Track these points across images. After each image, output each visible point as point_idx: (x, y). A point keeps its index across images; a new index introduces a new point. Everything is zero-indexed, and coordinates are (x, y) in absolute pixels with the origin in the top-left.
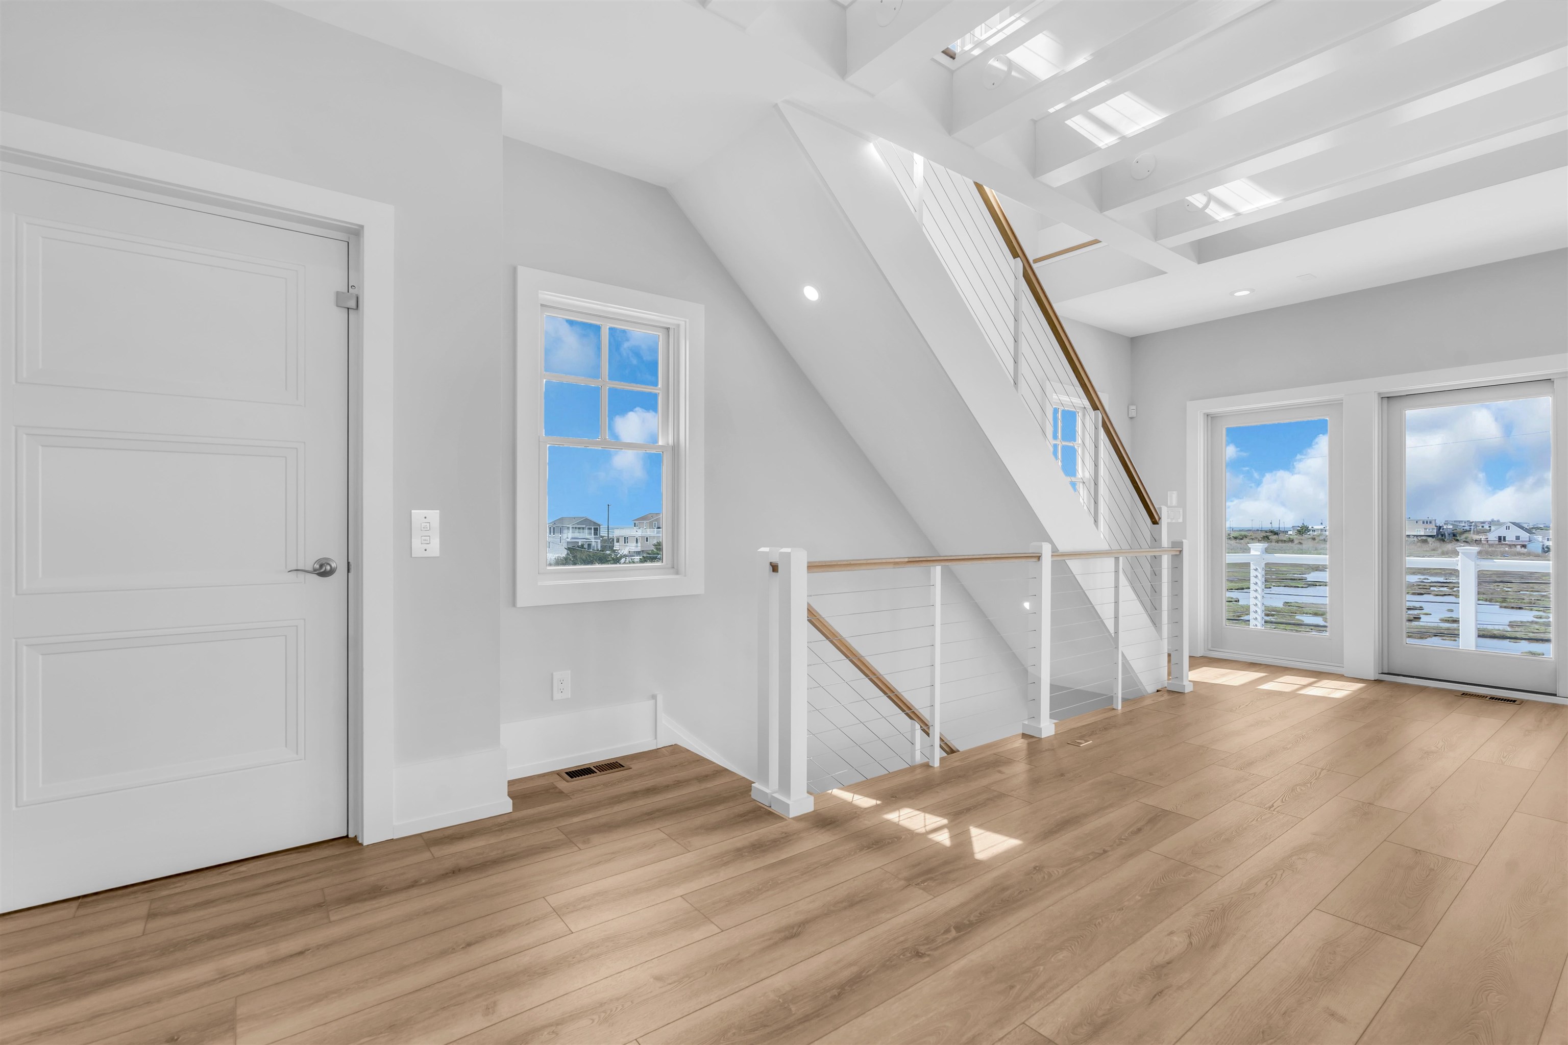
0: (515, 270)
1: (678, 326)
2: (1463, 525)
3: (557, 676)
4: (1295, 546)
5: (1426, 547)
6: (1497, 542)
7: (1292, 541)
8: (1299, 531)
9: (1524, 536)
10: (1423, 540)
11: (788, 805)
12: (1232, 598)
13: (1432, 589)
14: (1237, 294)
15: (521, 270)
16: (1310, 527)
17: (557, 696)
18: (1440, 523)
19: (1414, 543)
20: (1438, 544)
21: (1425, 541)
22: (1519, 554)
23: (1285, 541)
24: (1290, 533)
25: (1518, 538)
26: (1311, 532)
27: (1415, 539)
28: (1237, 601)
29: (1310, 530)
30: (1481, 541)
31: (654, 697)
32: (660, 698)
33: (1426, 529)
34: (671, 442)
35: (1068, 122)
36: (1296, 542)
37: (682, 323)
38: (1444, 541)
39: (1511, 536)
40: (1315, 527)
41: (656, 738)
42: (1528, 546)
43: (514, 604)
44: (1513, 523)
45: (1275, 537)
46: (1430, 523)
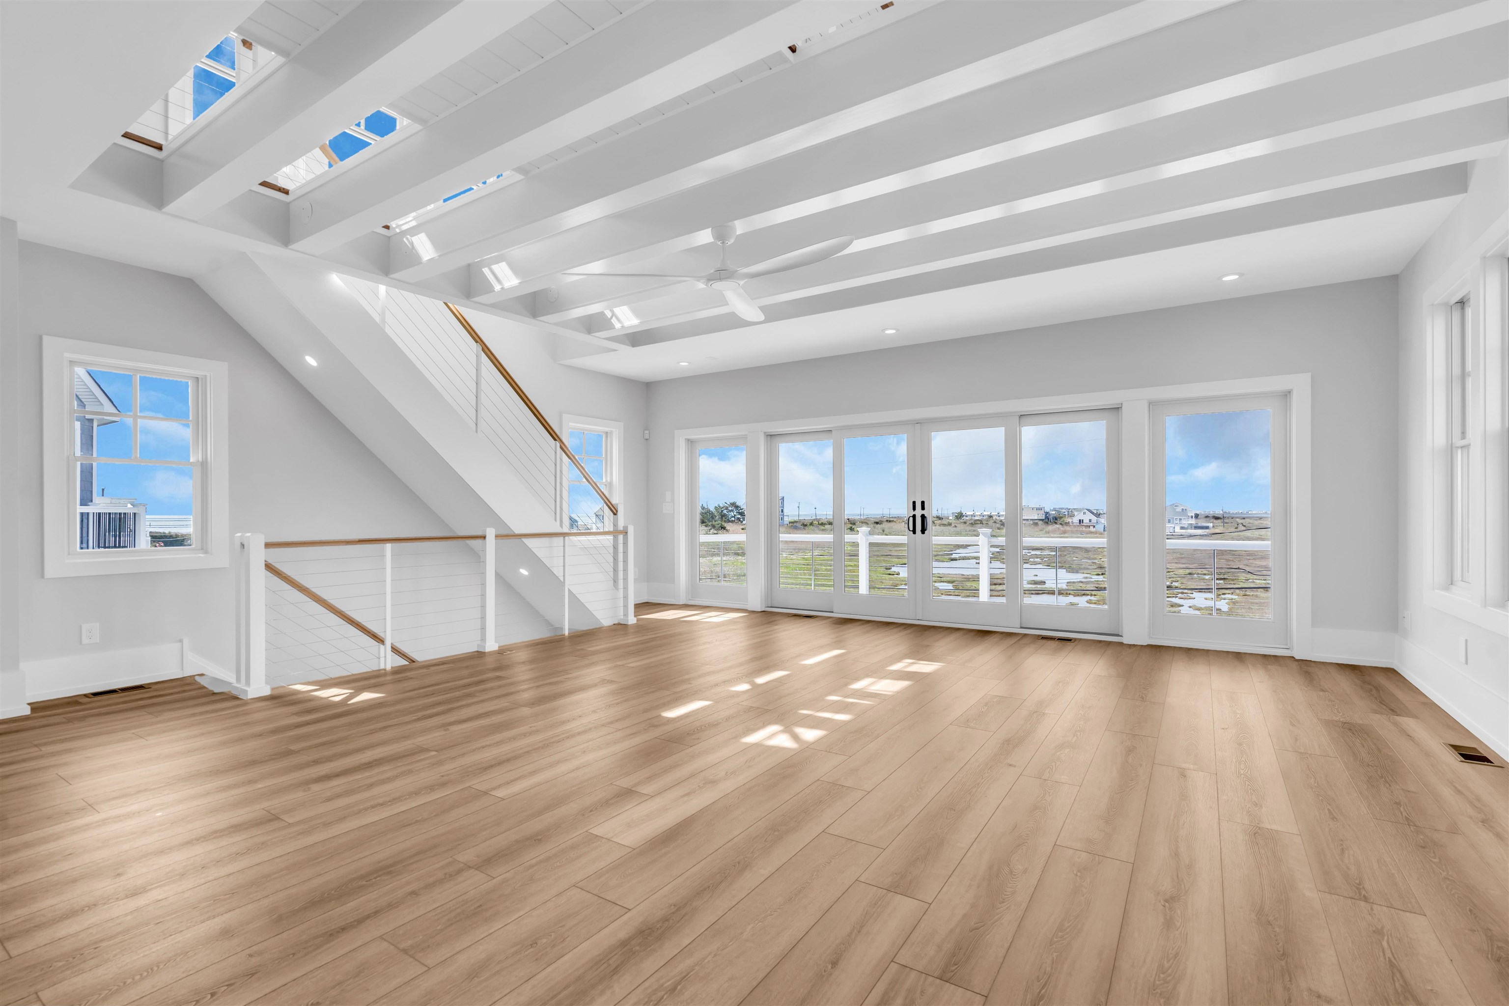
0: (40, 338)
1: (206, 376)
2: (1064, 511)
3: (85, 627)
4: (951, 529)
5: (1037, 529)
6: (1078, 524)
7: (950, 524)
8: (956, 516)
9: (1094, 519)
10: (1035, 523)
11: (247, 691)
12: (895, 572)
13: (1030, 560)
14: (681, 364)
15: (46, 339)
16: (964, 513)
17: (85, 641)
18: (1047, 510)
19: (1029, 525)
20: (1044, 526)
21: (1036, 524)
22: (1091, 533)
23: (945, 524)
24: (951, 518)
25: (1090, 521)
26: (965, 517)
27: (1031, 522)
28: (898, 574)
29: (964, 516)
30: (1069, 523)
31: (181, 641)
32: (186, 642)
33: (1038, 514)
34: (200, 459)
35: (483, 269)
36: (953, 525)
37: (208, 375)
38: (1047, 523)
39: (1086, 519)
40: (968, 513)
41: (182, 670)
42: (1096, 527)
43: (42, 576)
44: (1088, 510)
45: (939, 522)
46: (1041, 510)
